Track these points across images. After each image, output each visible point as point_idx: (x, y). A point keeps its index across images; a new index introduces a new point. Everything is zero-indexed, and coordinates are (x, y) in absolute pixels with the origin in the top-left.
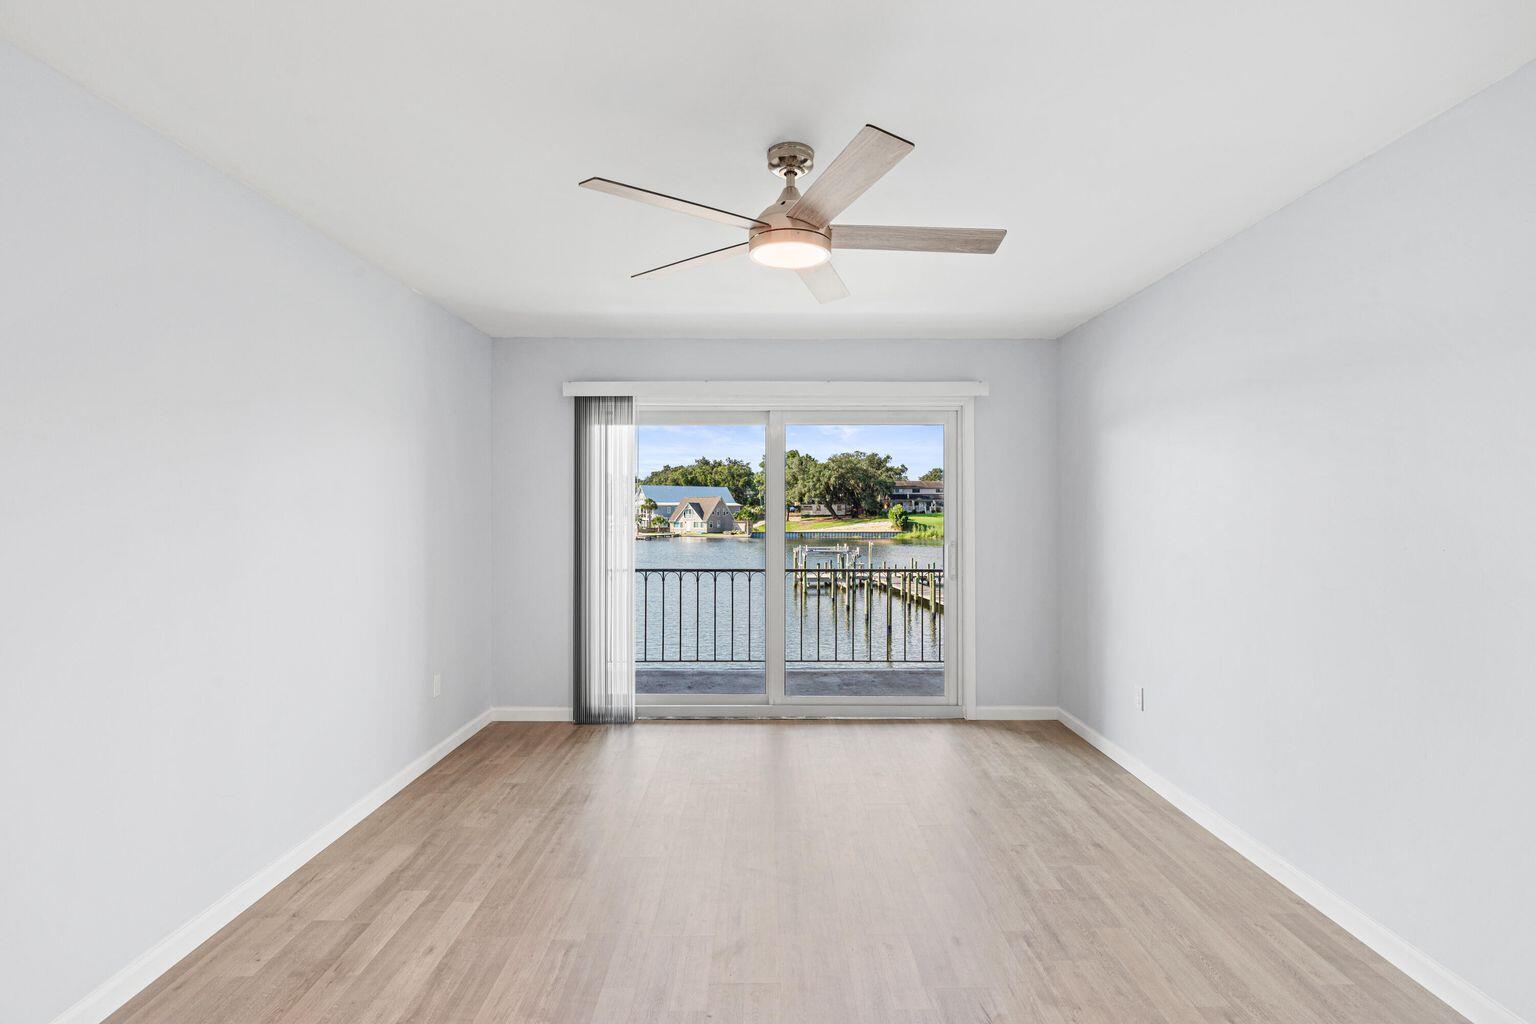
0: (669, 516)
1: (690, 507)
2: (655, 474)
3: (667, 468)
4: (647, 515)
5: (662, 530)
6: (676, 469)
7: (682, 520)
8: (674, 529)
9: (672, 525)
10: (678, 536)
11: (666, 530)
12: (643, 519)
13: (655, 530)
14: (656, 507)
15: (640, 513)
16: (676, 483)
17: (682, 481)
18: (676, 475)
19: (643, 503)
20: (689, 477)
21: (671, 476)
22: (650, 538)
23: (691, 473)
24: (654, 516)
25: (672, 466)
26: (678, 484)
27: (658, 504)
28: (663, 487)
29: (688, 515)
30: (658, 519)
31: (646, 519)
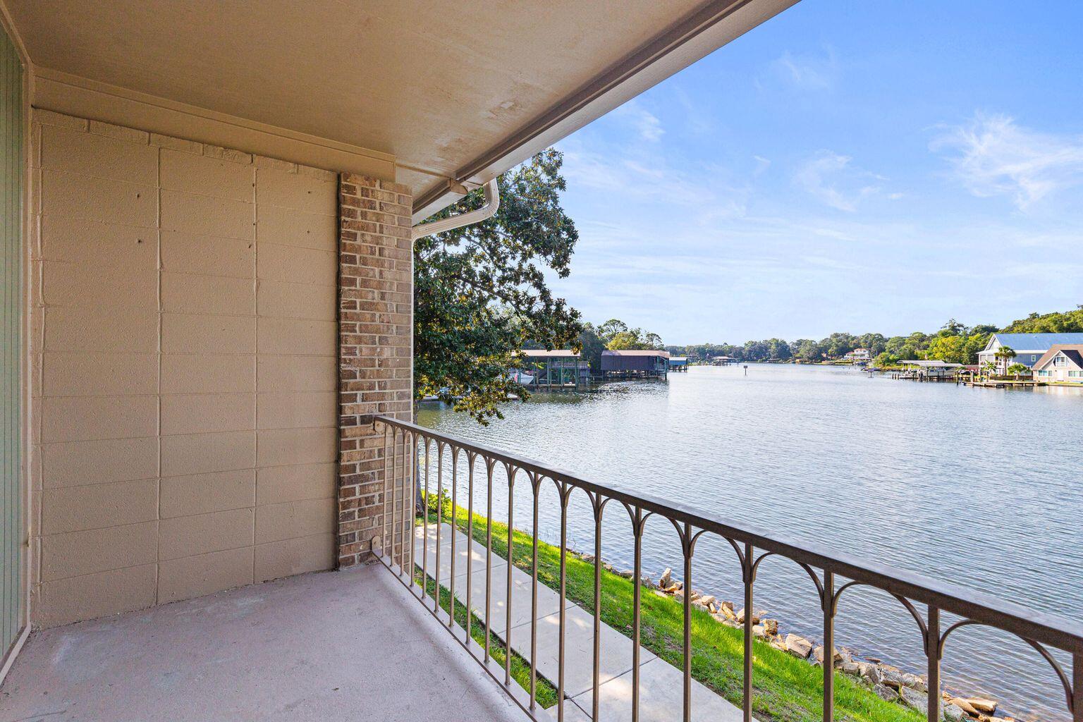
0: (1033, 364)
1: (1063, 355)
2: (1016, 324)
3: (1034, 316)
4: (1003, 363)
5: (1021, 378)
6: (1044, 317)
7: (1051, 367)
8: (1037, 377)
9: (1036, 375)
10: (1044, 385)
11: (1031, 378)
12: (998, 366)
13: (1012, 378)
14: (1014, 355)
15: (994, 361)
16: (1046, 330)
17: (1054, 328)
18: (1044, 323)
19: (997, 351)
20: (1065, 324)
21: (1038, 323)
22: (1004, 386)
23: (1068, 319)
24: (1011, 363)
25: (1042, 313)
26: (1049, 332)
27: (1017, 352)
28: (1027, 335)
29: (1059, 363)
30: (1016, 367)
31: (1002, 366)
